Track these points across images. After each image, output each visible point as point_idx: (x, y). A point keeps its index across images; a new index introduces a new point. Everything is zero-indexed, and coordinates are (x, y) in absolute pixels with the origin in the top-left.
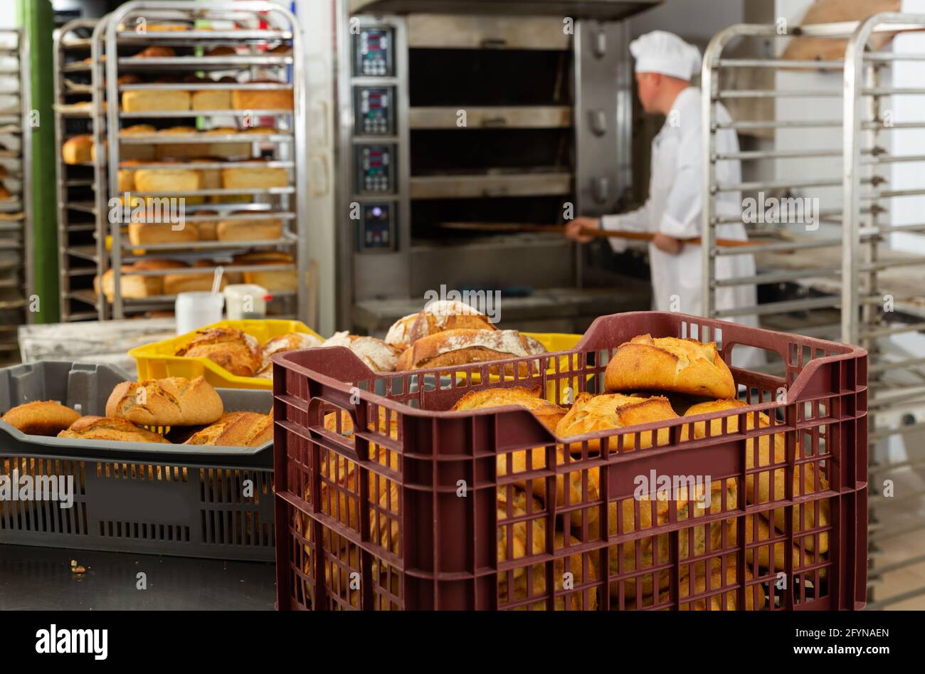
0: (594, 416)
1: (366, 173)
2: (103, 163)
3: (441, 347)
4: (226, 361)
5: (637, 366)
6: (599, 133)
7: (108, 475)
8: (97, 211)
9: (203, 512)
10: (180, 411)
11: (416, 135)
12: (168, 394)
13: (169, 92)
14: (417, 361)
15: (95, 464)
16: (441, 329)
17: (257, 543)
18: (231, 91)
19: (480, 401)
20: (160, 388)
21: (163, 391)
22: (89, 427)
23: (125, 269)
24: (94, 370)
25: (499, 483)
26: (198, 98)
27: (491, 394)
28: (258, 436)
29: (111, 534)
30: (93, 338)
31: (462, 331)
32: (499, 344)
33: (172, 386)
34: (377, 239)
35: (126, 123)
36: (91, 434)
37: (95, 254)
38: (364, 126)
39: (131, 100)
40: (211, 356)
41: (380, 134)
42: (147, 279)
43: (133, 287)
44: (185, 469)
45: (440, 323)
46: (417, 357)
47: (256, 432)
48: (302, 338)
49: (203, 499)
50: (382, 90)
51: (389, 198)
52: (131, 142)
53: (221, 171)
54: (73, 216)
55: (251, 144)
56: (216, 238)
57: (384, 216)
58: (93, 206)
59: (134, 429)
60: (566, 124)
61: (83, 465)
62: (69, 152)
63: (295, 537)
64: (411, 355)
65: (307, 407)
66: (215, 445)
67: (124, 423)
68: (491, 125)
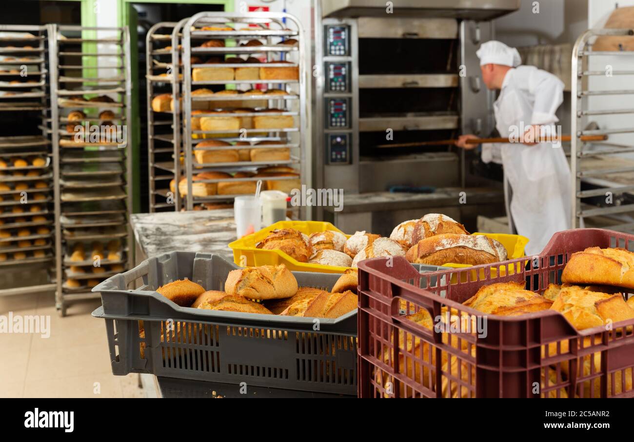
0: (577, 308)
1: (332, 116)
2: (178, 112)
3: (437, 246)
4: (292, 251)
5: (592, 268)
6: (476, 91)
7: (234, 334)
8: (175, 141)
9: (298, 360)
10: (275, 290)
11: (363, 92)
12: (266, 278)
13: (221, 68)
14: (421, 255)
15: (226, 327)
16: (434, 233)
17: (334, 381)
18: (259, 68)
19: (489, 293)
20: (261, 274)
21: (263, 276)
22: (219, 302)
23: (194, 179)
24: (210, 258)
25: (543, 364)
26: (238, 72)
27: (496, 287)
28: (331, 309)
29: (236, 373)
30: (177, 223)
31: (450, 235)
32: (476, 244)
33: (267, 272)
34: (339, 157)
35: (194, 88)
36: (222, 306)
37: (173, 168)
38: (331, 86)
39: (198, 74)
40: (282, 248)
41: (341, 91)
42: (207, 185)
43: (199, 190)
44: (286, 332)
45: (433, 230)
46: (420, 252)
47: (329, 306)
48: (334, 235)
49: (298, 352)
50: (342, 65)
51: (346, 131)
52: (199, 100)
53: (253, 117)
54: (157, 144)
55: (267, 101)
56: (250, 160)
57: (343, 142)
58: (172, 138)
59: (246, 301)
60: (455, 85)
61: (217, 328)
62: (156, 104)
63: (375, 387)
64: (416, 251)
65: (391, 303)
66: (304, 316)
67: (240, 298)
68: (409, 86)
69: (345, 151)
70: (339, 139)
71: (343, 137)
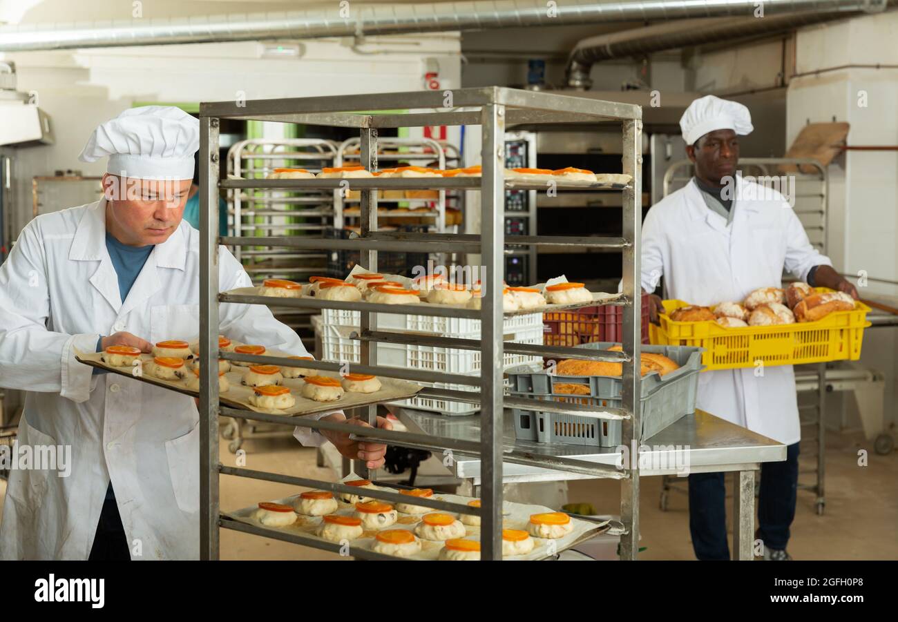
11: (541, 211)
38: (507, 205)
41: (517, 210)
51: (522, 252)
68: (592, 205)
69: (522, 272)
70: (515, 261)
71: (519, 258)
